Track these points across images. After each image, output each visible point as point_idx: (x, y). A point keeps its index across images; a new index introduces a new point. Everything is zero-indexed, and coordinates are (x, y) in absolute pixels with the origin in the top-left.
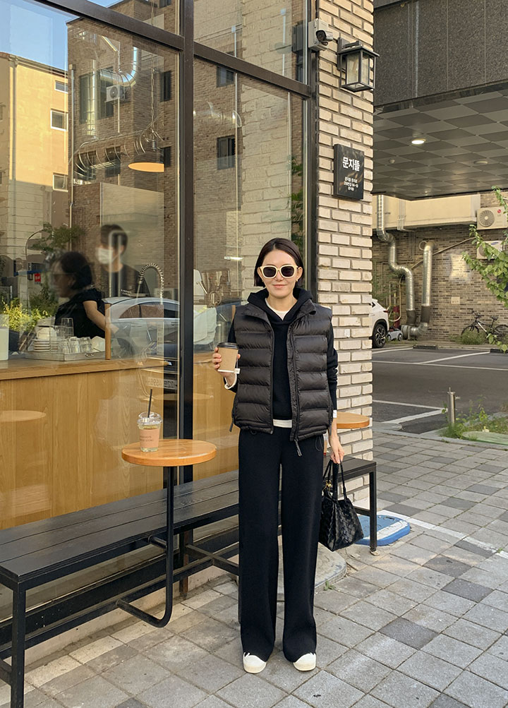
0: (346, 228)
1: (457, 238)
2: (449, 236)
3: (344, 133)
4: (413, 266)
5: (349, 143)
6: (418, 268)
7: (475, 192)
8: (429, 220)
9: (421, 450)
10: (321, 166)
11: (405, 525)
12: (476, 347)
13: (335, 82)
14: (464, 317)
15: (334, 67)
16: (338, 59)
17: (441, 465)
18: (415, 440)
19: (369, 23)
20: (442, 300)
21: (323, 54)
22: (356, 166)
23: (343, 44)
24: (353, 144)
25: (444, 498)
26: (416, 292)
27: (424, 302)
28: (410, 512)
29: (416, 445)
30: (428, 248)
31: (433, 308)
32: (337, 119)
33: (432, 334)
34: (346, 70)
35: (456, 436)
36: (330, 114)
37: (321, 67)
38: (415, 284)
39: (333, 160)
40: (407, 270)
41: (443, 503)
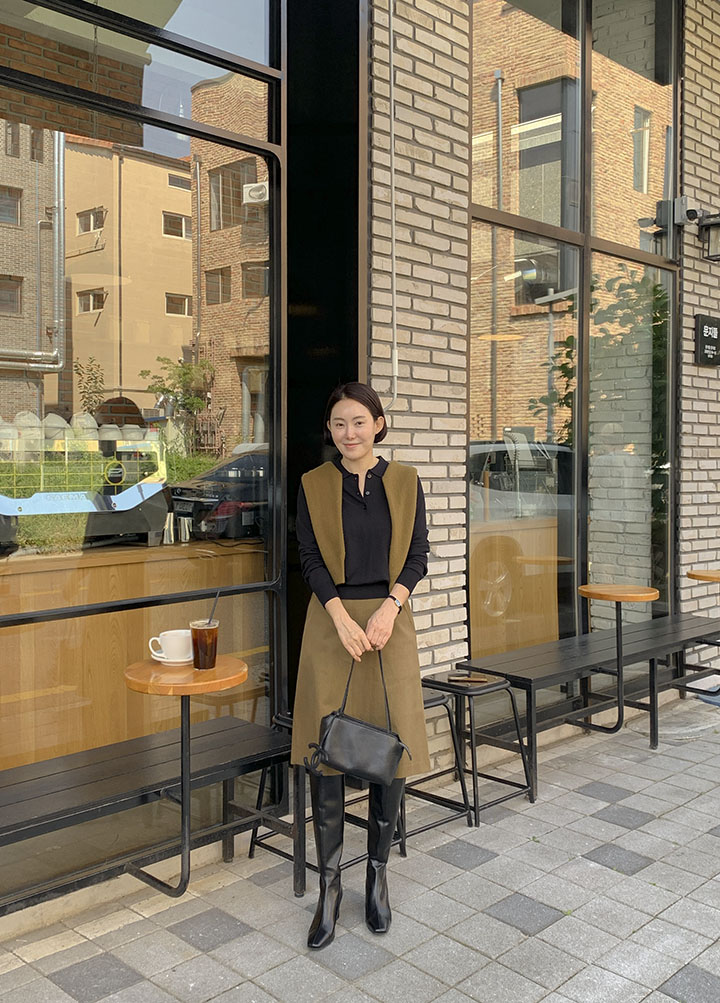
0: (705, 395)
3: (704, 302)
5: (708, 311)
10: (684, 336)
13: (697, 253)
15: (697, 239)
16: (700, 231)
21: (687, 228)
22: (714, 333)
23: (707, 216)
24: (712, 312)
32: (698, 289)
34: (709, 241)
36: (693, 285)
37: (685, 241)
39: (694, 329)
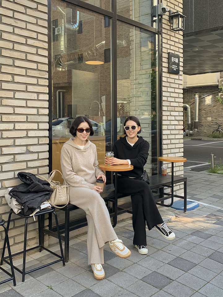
0: (173, 85)
1: (210, 91)
2: (206, 91)
3: (172, 48)
4: (190, 104)
5: (174, 52)
6: (193, 105)
7: (218, 72)
8: (197, 84)
9: (200, 177)
10: (163, 61)
11: (197, 204)
12: (219, 139)
13: (168, 28)
14: (213, 126)
15: (168, 22)
16: (169, 18)
17: (210, 183)
18: (197, 174)
19: (181, 3)
20: (203, 119)
21: (164, 17)
22: (177, 61)
23: (171, 12)
24: (175, 52)
25: (212, 195)
26: (191, 115)
27: (196, 120)
28: (199, 200)
29: (198, 176)
30: (197, 96)
31: (199, 122)
32: (169, 42)
33: (199, 133)
34: (173, 23)
35: (214, 172)
36: (167, 40)
37: (163, 22)
38: (191, 112)
39: (168, 58)
40: (188, 106)
41: (211, 197)
